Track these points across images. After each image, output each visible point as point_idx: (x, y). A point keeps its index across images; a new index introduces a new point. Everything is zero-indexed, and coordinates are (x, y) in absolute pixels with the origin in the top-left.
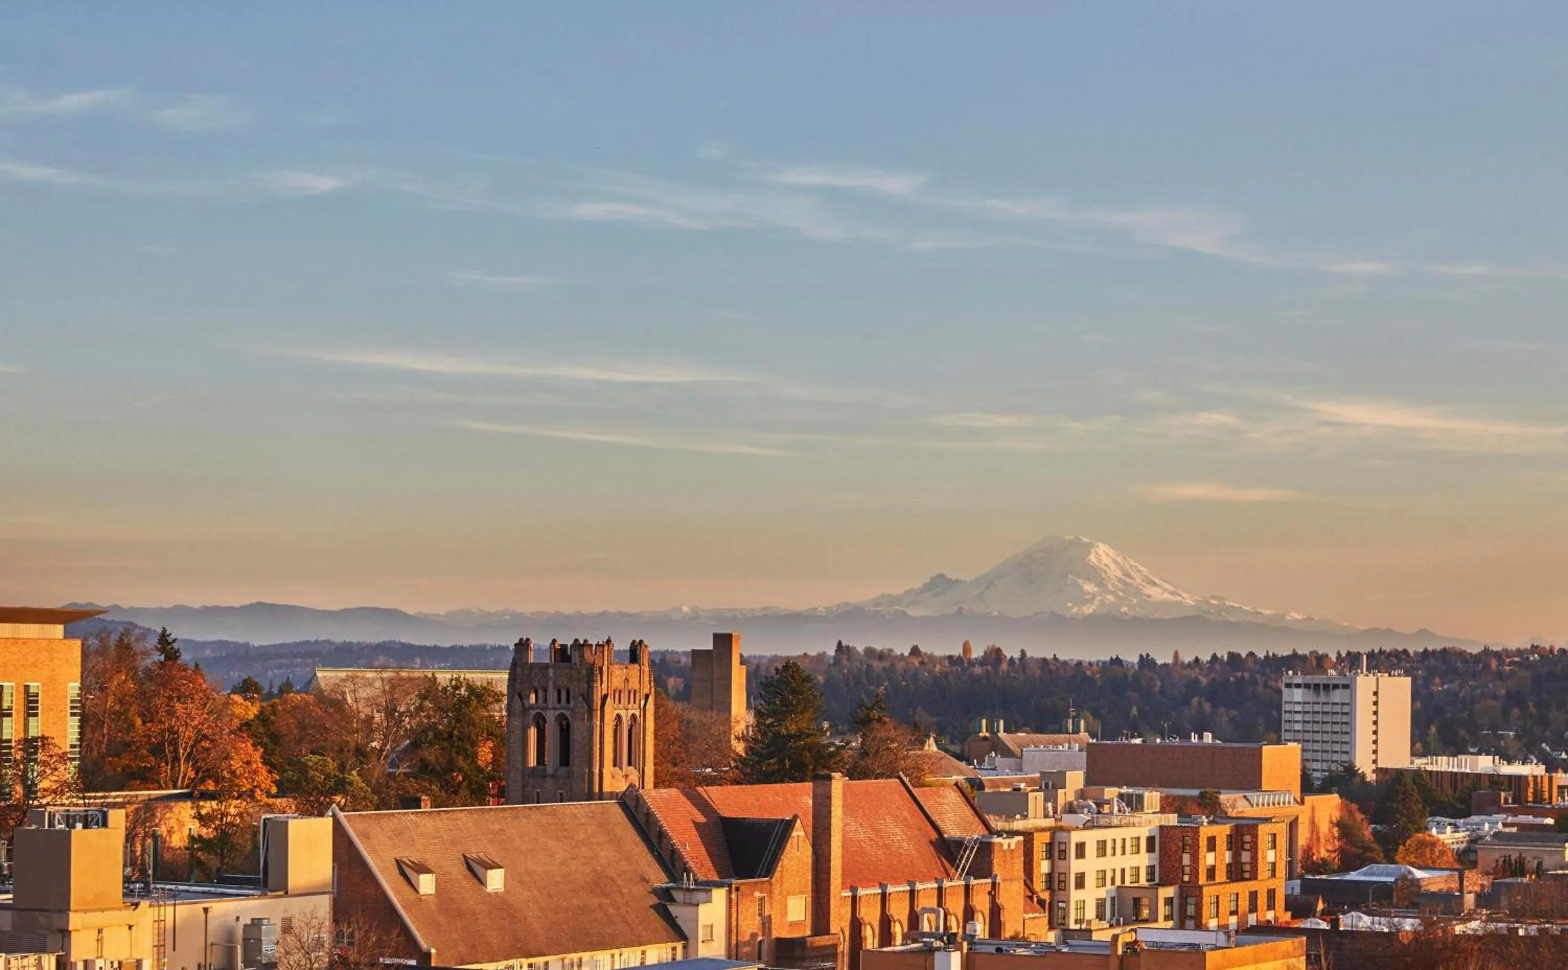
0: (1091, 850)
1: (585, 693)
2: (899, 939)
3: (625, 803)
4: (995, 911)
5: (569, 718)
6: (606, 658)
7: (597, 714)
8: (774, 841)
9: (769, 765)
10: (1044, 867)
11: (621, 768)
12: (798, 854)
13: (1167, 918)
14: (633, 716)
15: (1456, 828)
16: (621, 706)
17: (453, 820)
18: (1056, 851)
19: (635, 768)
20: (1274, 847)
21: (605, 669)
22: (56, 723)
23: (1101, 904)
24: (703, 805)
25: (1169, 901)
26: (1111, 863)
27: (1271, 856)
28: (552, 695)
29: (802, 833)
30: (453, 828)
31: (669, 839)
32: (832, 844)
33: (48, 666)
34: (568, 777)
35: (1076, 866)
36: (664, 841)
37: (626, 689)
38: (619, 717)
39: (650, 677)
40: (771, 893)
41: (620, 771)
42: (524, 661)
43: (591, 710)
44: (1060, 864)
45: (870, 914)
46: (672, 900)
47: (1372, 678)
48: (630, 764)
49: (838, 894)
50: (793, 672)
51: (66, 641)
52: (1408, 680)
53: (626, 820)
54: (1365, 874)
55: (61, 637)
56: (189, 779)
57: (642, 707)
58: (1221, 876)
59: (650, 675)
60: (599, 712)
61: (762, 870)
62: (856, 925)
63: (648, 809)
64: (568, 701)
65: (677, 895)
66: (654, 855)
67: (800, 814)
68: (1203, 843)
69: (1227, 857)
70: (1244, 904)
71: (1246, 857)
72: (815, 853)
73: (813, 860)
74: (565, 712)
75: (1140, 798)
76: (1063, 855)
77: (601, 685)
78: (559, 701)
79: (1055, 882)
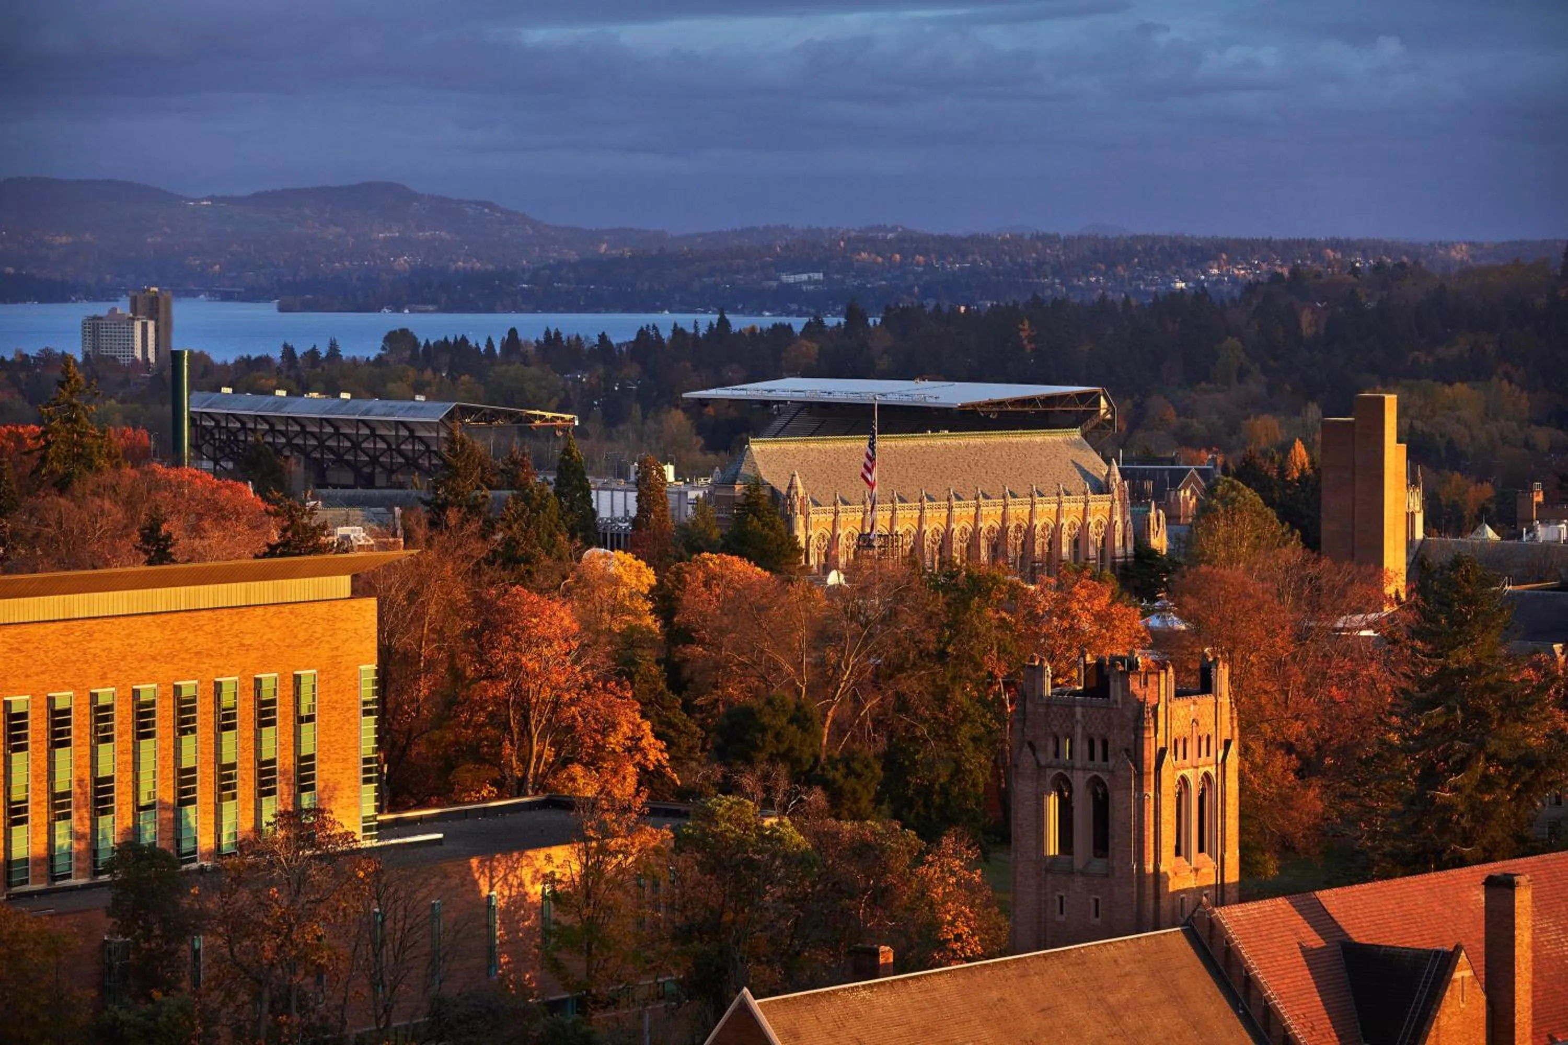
1: (1131, 747)
3: (1192, 928)
5: (1107, 783)
6: (1162, 692)
7: (1149, 780)
8: (1425, 987)
9: (1431, 717)
11: (1188, 858)
12: (1462, 1006)
14: (1207, 775)
16: (1187, 762)
17: (926, 991)
19: (1210, 856)
21: (1161, 709)
22: (341, 728)
28: (1080, 748)
29: (1468, 973)
30: (927, 1005)
31: (1260, 991)
32: (1516, 988)
33: (328, 642)
34: (1107, 876)
36: (1253, 993)
37: (1195, 735)
38: (1183, 780)
39: (1231, 713)
41: (1187, 863)
42: (1037, 694)
43: (1140, 775)
48: (1201, 849)
50: (1467, 571)
51: (355, 603)
53: (1196, 958)
55: (347, 593)
56: (545, 764)
57: (1219, 761)
59: (1232, 709)
60: (1152, 777)
61: (1405, 1034)
63: (1229, 941)
64: (1105, 759)
66: (1239, 1015)
67: (1465, 944)
72: (1490, 1003)
73: (1488, 1013)
74: (1100, 775)
77: (1156, 736)
78: (1092, 758)
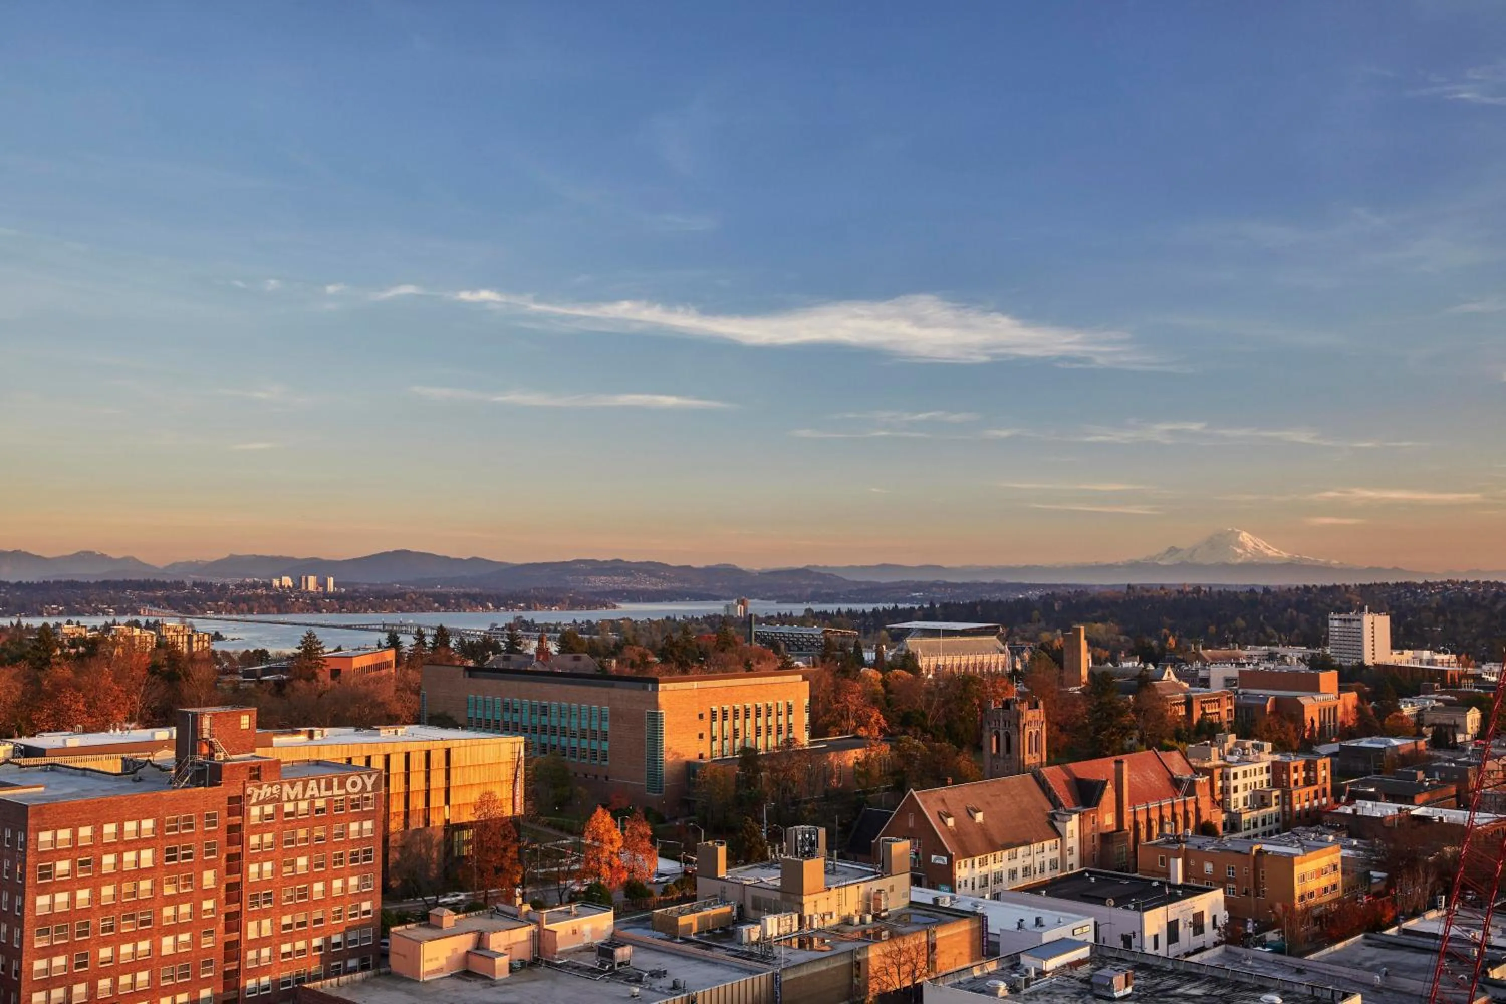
0: (1240, 775)
1: (1016, 724)
2: (1154, 836)
3: (1034, 773)
4: (1198, 810)
5: (1010, 733)
6: (1025, 709)
8: (1099, 790)
9: (1097, 716)
10: (1219, 784)
11: (1032, 754)
12: (1109, 795)
13: (1276, 804)
14: (1037, 731)
15: (1413, 704)
16: (1032, 727)
17: (961, 790)
18: (1225, 777)
19: (1038, 754)
20: (1325, 769)
21: (1024, 713)
22: (799, 716)
23: (1245, 799)
24: (1069, 772)
25: (1277, 797)
26: (1249, 780)
27: (1323, 773)
28: (1002, 724)
29: (1111, 787)
30: (961, 794)
31: (1053, 791)
32: (1124, 790)
33: (796, 693)
34: (1010, 759)
35: (1234, 783)
36: (1051, 791)
37: (1034, 720)
38: (1031, 733)
39: (1043, 714)
40: (1098, 814)
41: (1032, 756)
43: (1019, 730)
44: (1227, 782)
45: (1142, 818)
46: (1056, 819)
47: (1371, 617)
48: (1036, 752)
49: (1127, 810)
51: (804, 682)
52: (1388, 617)
54: (1370, 743)
57: (1040, 727)
58: (1301, 783)
60: (1022, 732)
61: (1093, 803)
62: (1136, 823)
63: (1044, 777)
64: (1009, 727)
65: (1058, 817)
66: (1047, 798)
67: (1110, 779)
68: (1292, 769)
69: (1304, 774)
70: (1312, 795)
71: (1312, 774)
72: (1117, 794)
73: (1116, 797)
74: (1008, 731)
75: (1262, 746)
76: (1228, 778)
77: (1023, 721)
78: (1005, 727)
79: (1225, 790)
